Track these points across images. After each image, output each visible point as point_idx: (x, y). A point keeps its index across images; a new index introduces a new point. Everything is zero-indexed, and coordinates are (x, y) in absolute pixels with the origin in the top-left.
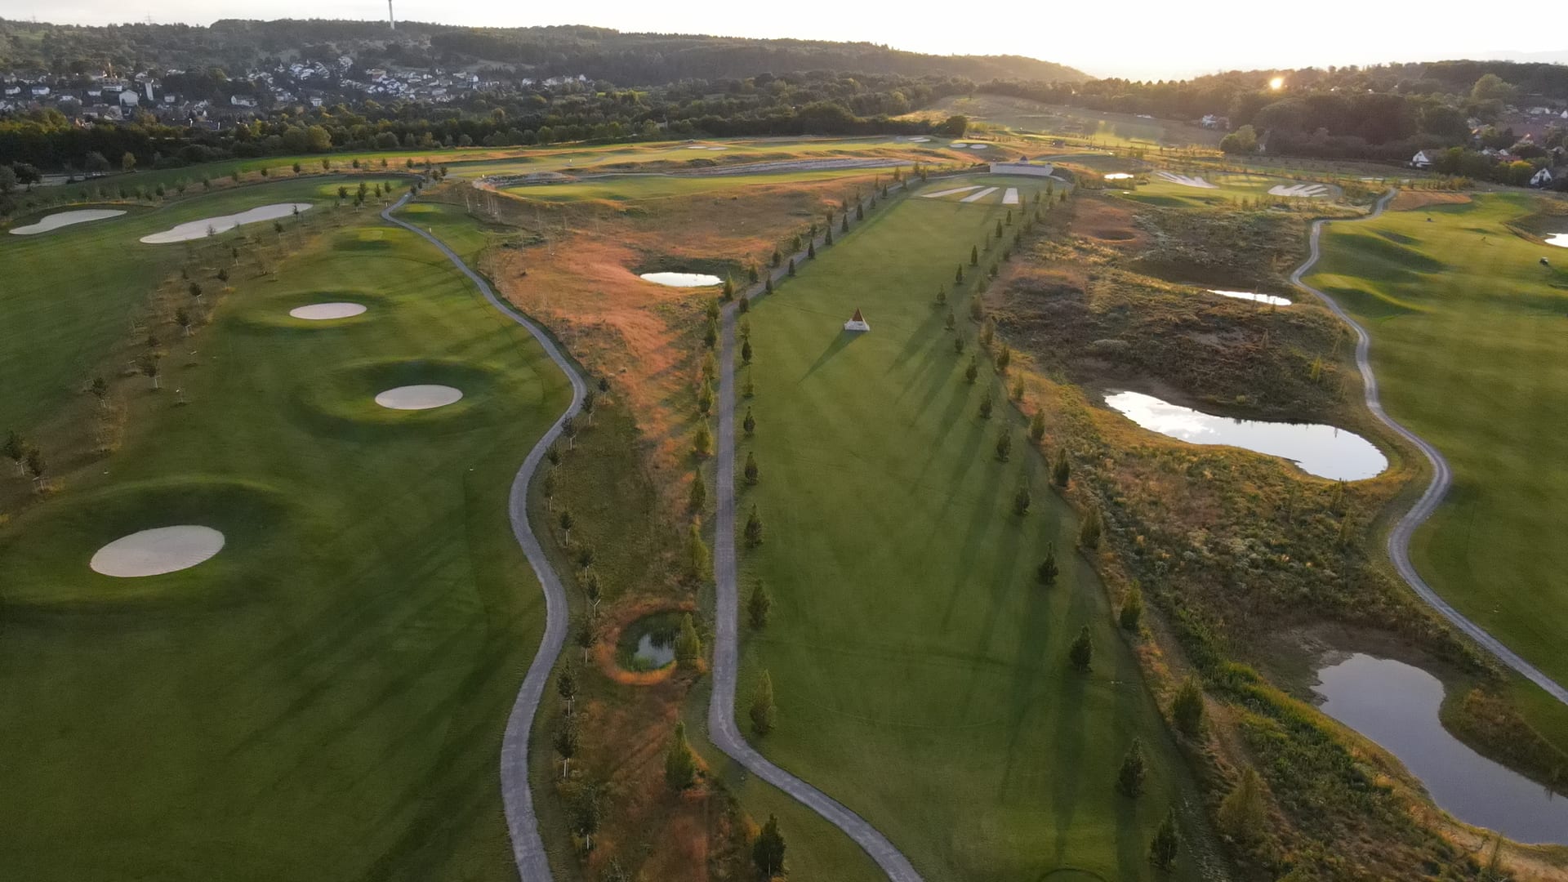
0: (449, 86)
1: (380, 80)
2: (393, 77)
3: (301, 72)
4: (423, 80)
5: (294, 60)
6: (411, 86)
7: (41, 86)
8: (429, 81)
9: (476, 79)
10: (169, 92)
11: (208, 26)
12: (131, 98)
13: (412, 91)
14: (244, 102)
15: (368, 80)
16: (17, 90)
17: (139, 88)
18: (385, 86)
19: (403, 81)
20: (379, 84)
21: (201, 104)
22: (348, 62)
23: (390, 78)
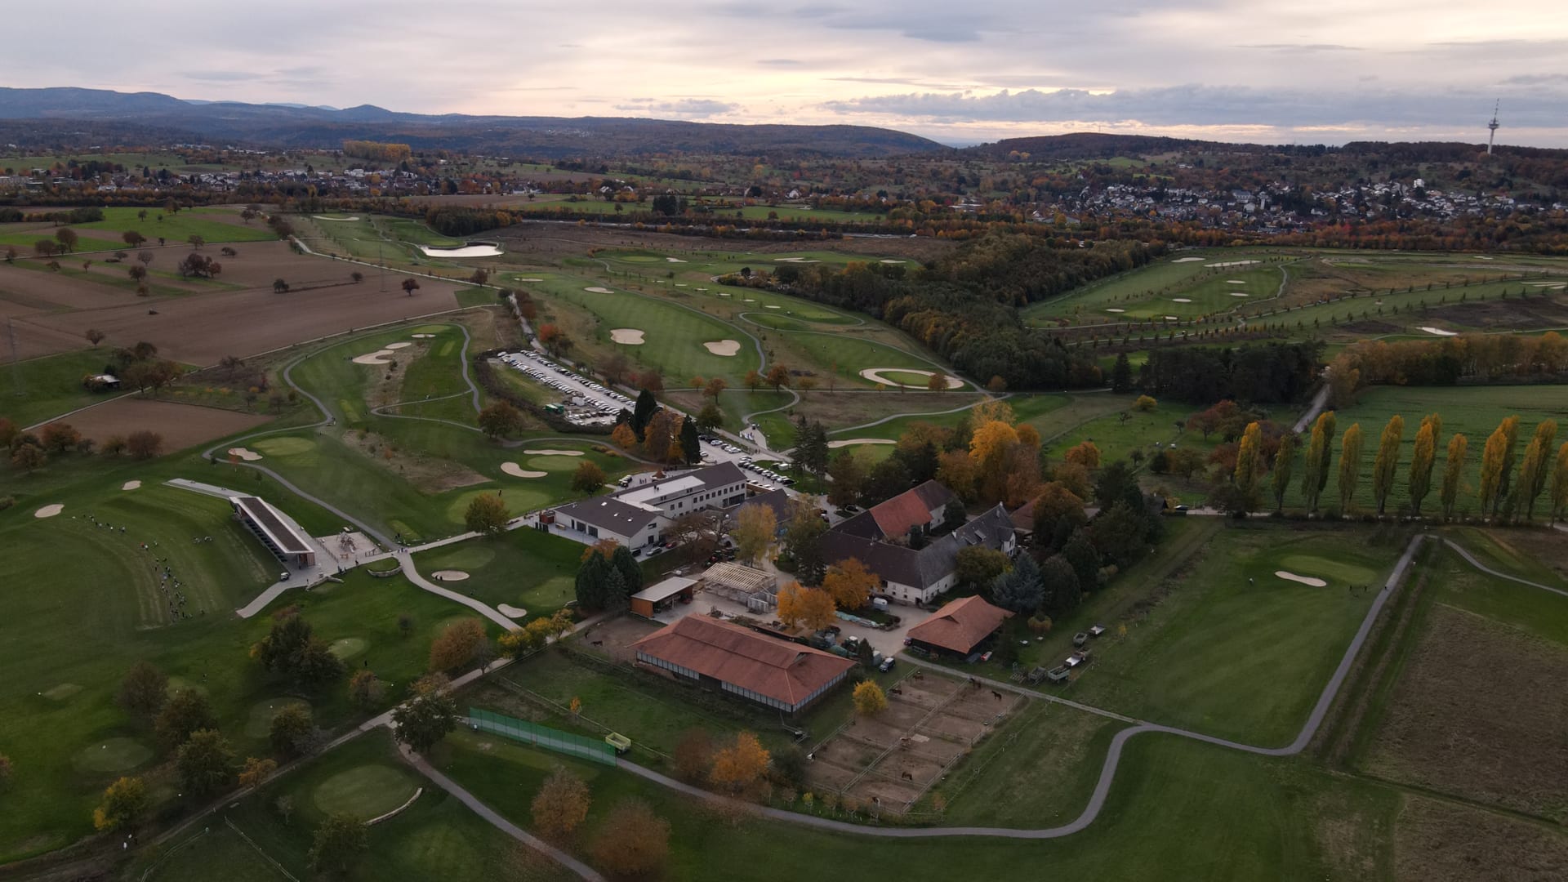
0: (1485, 207)
1: (1433, 199)
2: (1445, 197)
3: (1379, 191)
4: (1468, 200)
5: (1382, 180)
6: (1454, 205)
8: (1472, 201)
9: (1511, 200)
10: (1275, 204)
12: (1250, 207)
13: (1453, 209)
14: (1320, 213)
15: (1424, 198)
16: (1191, 200)
17: (1256, 202)
18: (1433, 204)
19: (1450, 200)
20: (1430, 202)
21: (1291, 213)
22: (1419, 182)
23: (1442, 197)
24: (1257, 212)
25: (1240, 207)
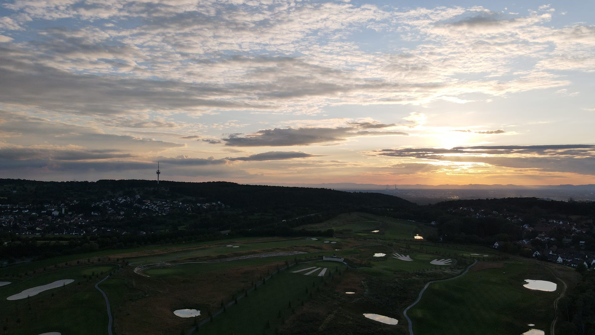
0: (171, 206)
1: (147, 204)
2: (152, 203)
3: (121, 201)
4: (162, 204)
5: (120, 196)
6: (158, 206)
7: (26, 209)
8: (165, 204)
9: (181, 203)
10: (70, 211)
11: (95, 182)
12: (56, 213)
13: (158, 208)
14: (96, 214)
15: (143, 204)
16: (17, 211)
17: (60, 210)
18: (148, 206)
19: (155, 204)
20: (147, 205)
21: (80, 215)
22: (138, 197)
23: (151, 203)
24: (61, 216)
25: (49, 213)
